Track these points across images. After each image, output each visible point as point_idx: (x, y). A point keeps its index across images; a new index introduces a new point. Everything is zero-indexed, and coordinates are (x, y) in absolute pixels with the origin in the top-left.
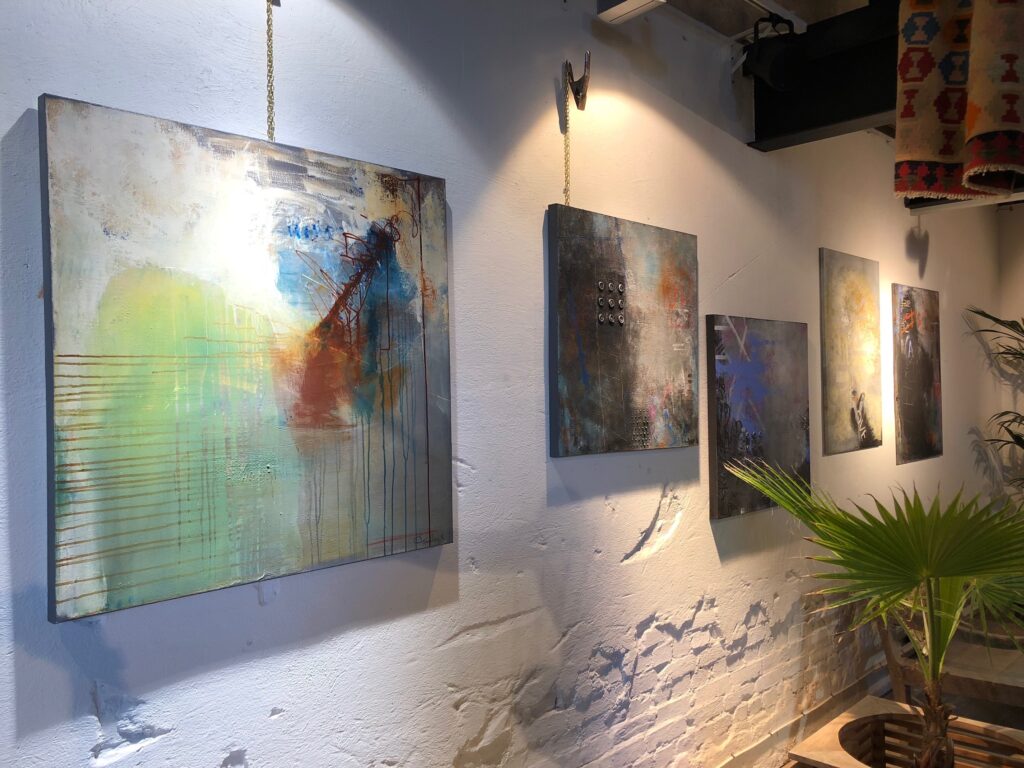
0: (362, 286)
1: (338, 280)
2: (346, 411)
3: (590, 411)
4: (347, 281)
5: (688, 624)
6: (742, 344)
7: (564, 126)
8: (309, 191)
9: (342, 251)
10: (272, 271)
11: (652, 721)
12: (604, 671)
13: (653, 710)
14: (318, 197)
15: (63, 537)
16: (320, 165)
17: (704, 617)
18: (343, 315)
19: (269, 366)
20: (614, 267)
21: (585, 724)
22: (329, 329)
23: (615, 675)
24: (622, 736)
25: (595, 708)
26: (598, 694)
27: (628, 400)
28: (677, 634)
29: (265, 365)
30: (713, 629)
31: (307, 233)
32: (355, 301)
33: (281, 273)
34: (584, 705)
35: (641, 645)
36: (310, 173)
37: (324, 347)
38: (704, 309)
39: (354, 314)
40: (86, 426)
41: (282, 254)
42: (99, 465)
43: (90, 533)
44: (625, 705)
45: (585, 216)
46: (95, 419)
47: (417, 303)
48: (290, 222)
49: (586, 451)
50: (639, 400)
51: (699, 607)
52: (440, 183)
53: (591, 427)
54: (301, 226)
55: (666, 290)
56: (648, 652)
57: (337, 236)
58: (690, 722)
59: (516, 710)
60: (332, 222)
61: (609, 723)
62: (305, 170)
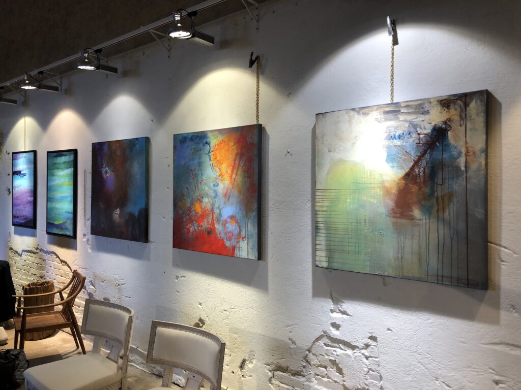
0: (427, 156)
1: (414, 155)
2: (417, 213)
4: (419, 154)
8: (401, 119)
9: (417, 141)
10: (384, 155)
14: (405, 121)
15: (318, 242)
16: (407, 106)
18: (417, 170)
19: (381, 193)
22: (409, 177)
29: (379, 192)
31: (399, 137)
32: (423, 163)
33: (387, 155)
36: (402, 111)
37: (406, 185)
39: (422, 169)
40: (323, 211)
41: (388, 147)
42: (326, 223)
43: (323, 243)
46: (324, 208)
47: (462, 161)
48: (392, 134)
52: (482, 93)
54: (397, 135)
57: (415, 136)
60: (412, 130)
62: (399, 111)
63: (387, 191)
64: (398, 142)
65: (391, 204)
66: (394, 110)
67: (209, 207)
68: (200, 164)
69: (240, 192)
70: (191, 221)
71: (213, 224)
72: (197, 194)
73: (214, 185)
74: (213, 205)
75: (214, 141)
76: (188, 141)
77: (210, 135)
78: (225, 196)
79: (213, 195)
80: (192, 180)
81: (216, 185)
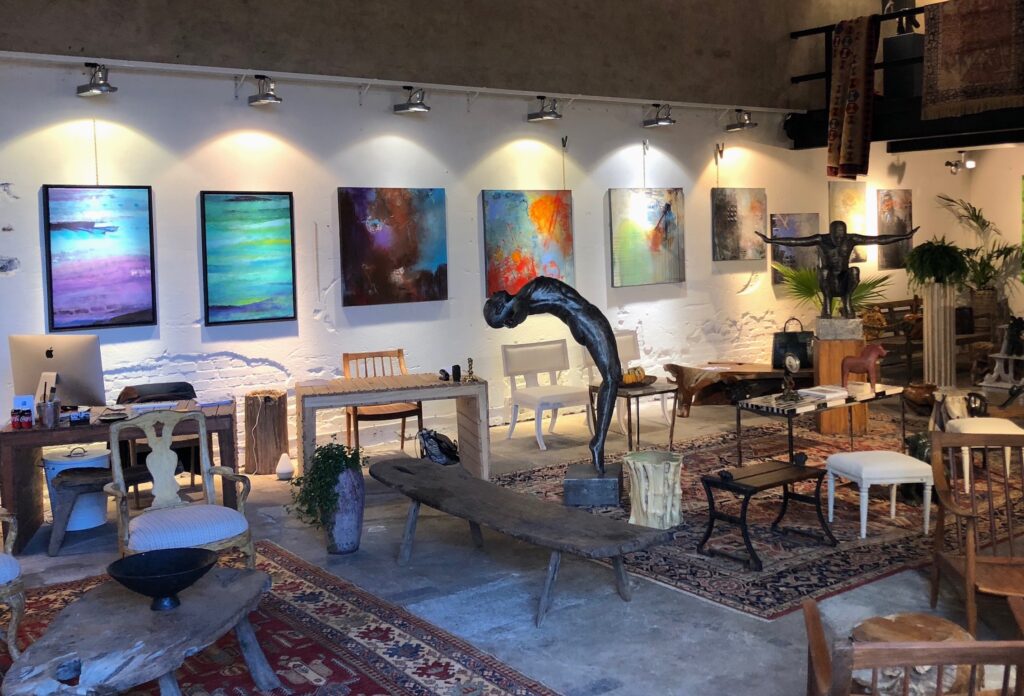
0: (664, 218)
1: (659, 217)
2: (661, 248)
3: (725, 247)
4: (661, 217)
5: (762, 318)
6: (785, 223)
7: (717, 163)
8: (653, 198)
9: (660, 210)
10: (646, 217)
11: (748, 346)
12: (731, 326)
13: (748, 342)
14: (655, 199)
15: (615, 271)
16: (655, 191)
17: (768, 317)
18: (660, 225)
20: (733, 203)
21: (725, 340)
22: (657, 229)
23: (734, 328)
24: (736, 347)
25: (727, 336)
26: (729, 332)
27: (738, 244)
28: (758, 321)
29: (644, 237)
30: (773, 322)
31: (653, 207)
32: (663, 222)
33: (648, 217)
34: (724, 334)
35: (744, 321)
36: (653, 193)
37: (656, 233)
38: (770, 212)
39: (662, 225)
41: (648, 213)
42: (619, 259)
44: (738, 338)
45: (723, 190)
46: (618, 250)
47: (676, 221)
49: (724, 259)
50: (742, 244)
51: (767, 312)
52: (681, 189)
53: (726, 252)
54: (651, 206)
55: (753, 208)
56: (746, 324)
57: (659, 207)
58: (763, 350)
59: (703, 329)
60: (658, 204)
61: (732, 342)
63: (648, 237)
64: (652, 210)
65: (650, 244)
66: (650, 192)
67: (528, 256)
68: (517, 219)
69: (558, 241)
70: (509, 269)
71: (533, 270)
72: (515, 245)
73: (533, 237)
74: (532, 254)
75: (531, 200)
76: (502, 198)
77: (526, 194)
78: (545, 245)
79: (533, 245)
80: (508, 233)
81: (535, 237)
